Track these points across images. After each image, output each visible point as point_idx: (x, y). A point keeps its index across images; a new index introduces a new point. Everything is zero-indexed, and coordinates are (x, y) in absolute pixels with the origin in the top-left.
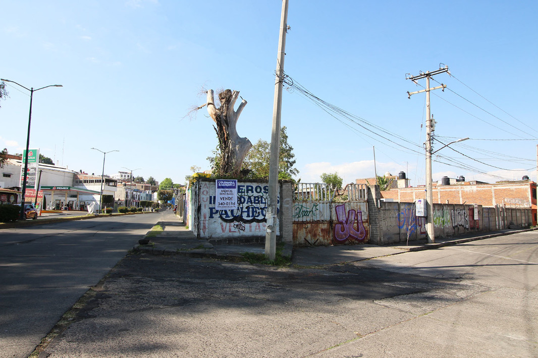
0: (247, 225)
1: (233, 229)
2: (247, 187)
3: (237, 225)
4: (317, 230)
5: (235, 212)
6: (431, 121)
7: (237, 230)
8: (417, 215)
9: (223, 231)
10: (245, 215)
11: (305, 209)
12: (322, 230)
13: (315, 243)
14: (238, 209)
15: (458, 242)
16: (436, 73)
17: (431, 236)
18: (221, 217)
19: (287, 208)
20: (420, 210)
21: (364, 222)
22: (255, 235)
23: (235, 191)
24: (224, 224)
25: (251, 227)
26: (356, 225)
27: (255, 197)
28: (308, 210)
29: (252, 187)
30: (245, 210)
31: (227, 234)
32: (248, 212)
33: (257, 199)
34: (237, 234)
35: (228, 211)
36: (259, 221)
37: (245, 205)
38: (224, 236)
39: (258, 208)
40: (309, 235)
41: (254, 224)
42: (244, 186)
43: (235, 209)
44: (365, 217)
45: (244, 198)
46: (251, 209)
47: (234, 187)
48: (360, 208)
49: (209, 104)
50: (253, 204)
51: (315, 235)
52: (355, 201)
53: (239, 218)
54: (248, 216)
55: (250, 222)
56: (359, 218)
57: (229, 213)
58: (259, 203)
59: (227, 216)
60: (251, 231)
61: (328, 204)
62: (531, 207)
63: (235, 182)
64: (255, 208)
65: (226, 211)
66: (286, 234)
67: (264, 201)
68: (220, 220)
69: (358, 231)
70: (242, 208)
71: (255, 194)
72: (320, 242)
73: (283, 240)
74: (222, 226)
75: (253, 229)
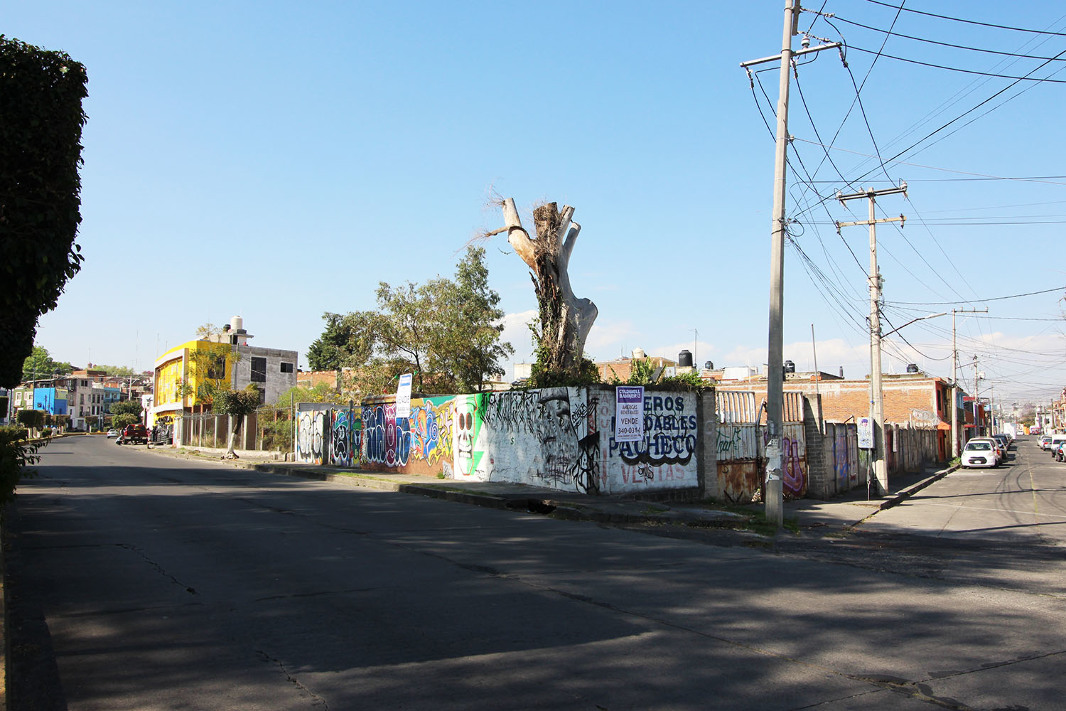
0: (656, 469)
1: (638, 477)
2: (655, 399)
3: (643, 470)
4: (740, 476)
5: (640, 446)
6: (878, 278)
7: (643, 478)
8: (860, 446)
9: (625, 480)
10: (653, 450)
11: (723, 439)
12: (748, 476)
13: (738, 498)
14: (644, 441)
15: (914, 491)
16: (883, 193)
17: (883, 483)
18: (622, 455)
19: (710, 437)
20: (865, 438)
21: (801, 460)
22: (667, 486)
23: (640, 406)
24: (626, 467)
25: (660, 472)
26: (790, 465)
27: (665, 418)
28: (728, 440)
29: (660, 399)
30: (653, 441)
31: (629, 486)
32: (657, 444)
33: (667, 421)
34: (643, 486)
35: (631, 444)
36: (671, 461)
37: (653, 432)
38: (627, 490)
39: (669, 437)
40: (731, 486)
41: (665, 466)
42: (650, 398)
43: (640, 439)
44: (801, 452)
45: (651, 420)
46: (660, 440)
47: (639, 400)
48: (795, 435)
49: (513, 228)
50: (663, 431)
51: (738, 486)
52: (788, 423)
53: (644, 457)
54: (657, 453)
55: (659, 463)
56: (795, 455)
57: (632, 448)
58: (669, 429)
59: (630, 454)
60: (661, 480)
61: (753, 429)
62: (937, 426)
63: (641, 391)
64: (666, 437)
65: (628, 443)
66: (709, 483)
67: (676, 426)
68: (620, 461)
69: (793, 476)
70: (649, 438)
71: (666, 413)
72: (746, 497)
73: (706, 496)
74: (624, 471)
75: (664, 475)
